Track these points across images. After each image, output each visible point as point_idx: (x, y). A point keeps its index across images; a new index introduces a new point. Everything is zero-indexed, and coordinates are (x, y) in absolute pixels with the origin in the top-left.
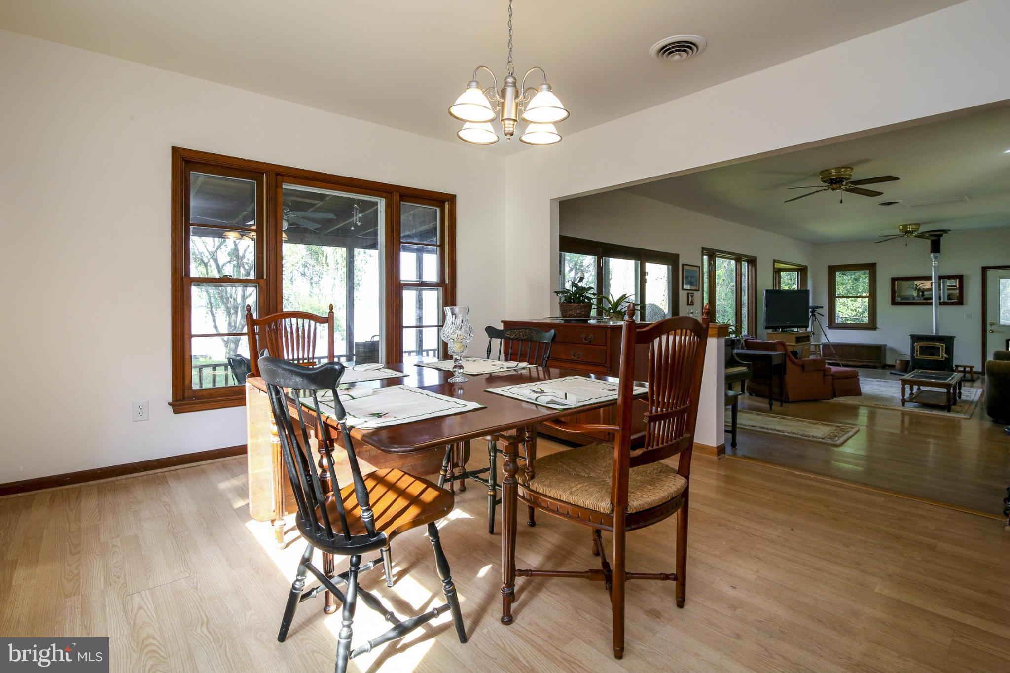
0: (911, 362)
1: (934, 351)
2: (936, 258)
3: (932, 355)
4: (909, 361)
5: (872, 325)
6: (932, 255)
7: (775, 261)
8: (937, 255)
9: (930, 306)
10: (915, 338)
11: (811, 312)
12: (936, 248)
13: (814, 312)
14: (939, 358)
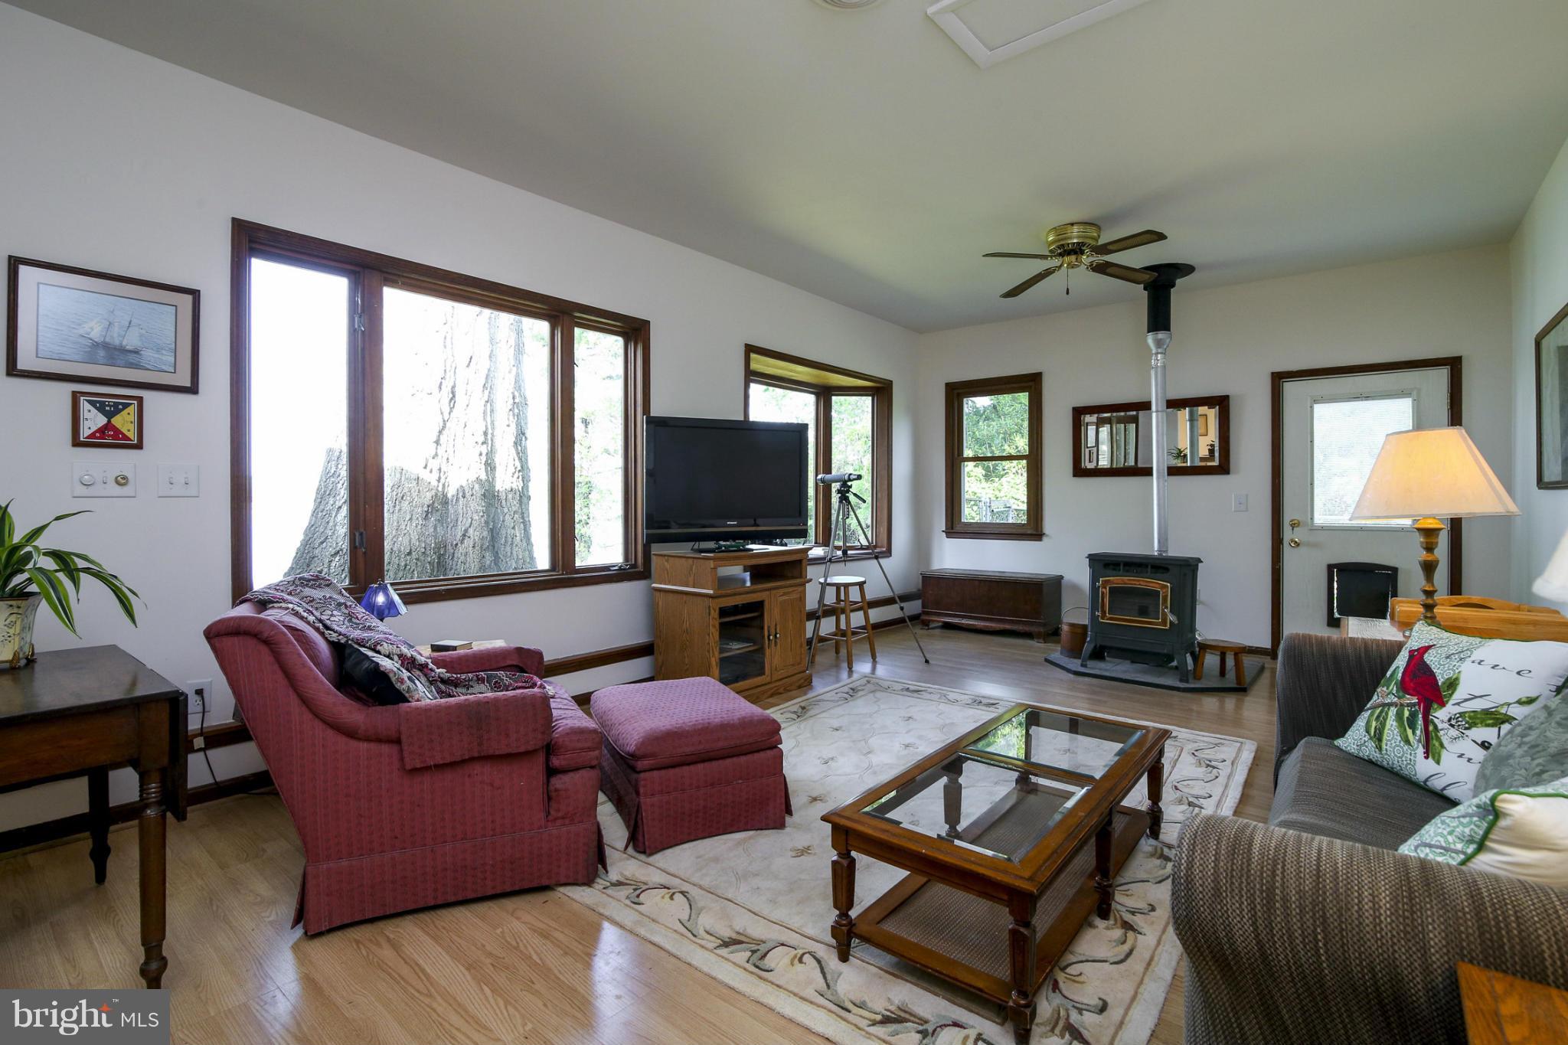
0: (1089, 629)
1: (1146, 602)
2: (1159, 343)
3: (1143, 612)
4: (1085, 627)
5: (1032, 529)
6: (1150, 339)
7: (750, 349)
8: (1161, 335)
9: (1147, 478)
10: (1102, 564)
11: (839, 491)
12: (1159, 319)
13: (848, 491)
14: (1156, 624)
